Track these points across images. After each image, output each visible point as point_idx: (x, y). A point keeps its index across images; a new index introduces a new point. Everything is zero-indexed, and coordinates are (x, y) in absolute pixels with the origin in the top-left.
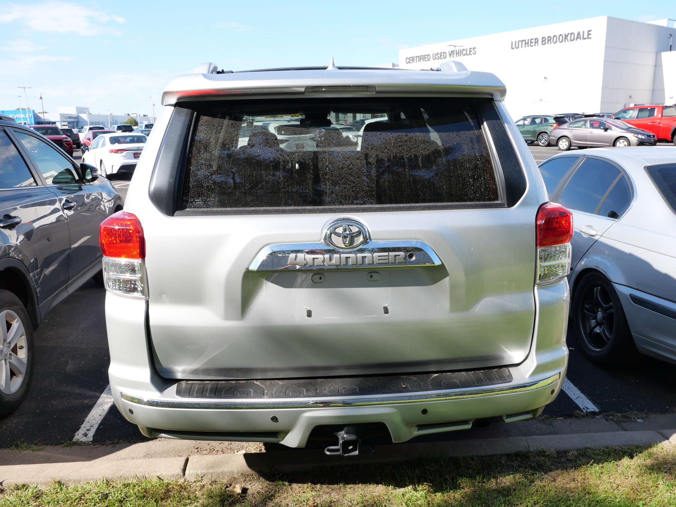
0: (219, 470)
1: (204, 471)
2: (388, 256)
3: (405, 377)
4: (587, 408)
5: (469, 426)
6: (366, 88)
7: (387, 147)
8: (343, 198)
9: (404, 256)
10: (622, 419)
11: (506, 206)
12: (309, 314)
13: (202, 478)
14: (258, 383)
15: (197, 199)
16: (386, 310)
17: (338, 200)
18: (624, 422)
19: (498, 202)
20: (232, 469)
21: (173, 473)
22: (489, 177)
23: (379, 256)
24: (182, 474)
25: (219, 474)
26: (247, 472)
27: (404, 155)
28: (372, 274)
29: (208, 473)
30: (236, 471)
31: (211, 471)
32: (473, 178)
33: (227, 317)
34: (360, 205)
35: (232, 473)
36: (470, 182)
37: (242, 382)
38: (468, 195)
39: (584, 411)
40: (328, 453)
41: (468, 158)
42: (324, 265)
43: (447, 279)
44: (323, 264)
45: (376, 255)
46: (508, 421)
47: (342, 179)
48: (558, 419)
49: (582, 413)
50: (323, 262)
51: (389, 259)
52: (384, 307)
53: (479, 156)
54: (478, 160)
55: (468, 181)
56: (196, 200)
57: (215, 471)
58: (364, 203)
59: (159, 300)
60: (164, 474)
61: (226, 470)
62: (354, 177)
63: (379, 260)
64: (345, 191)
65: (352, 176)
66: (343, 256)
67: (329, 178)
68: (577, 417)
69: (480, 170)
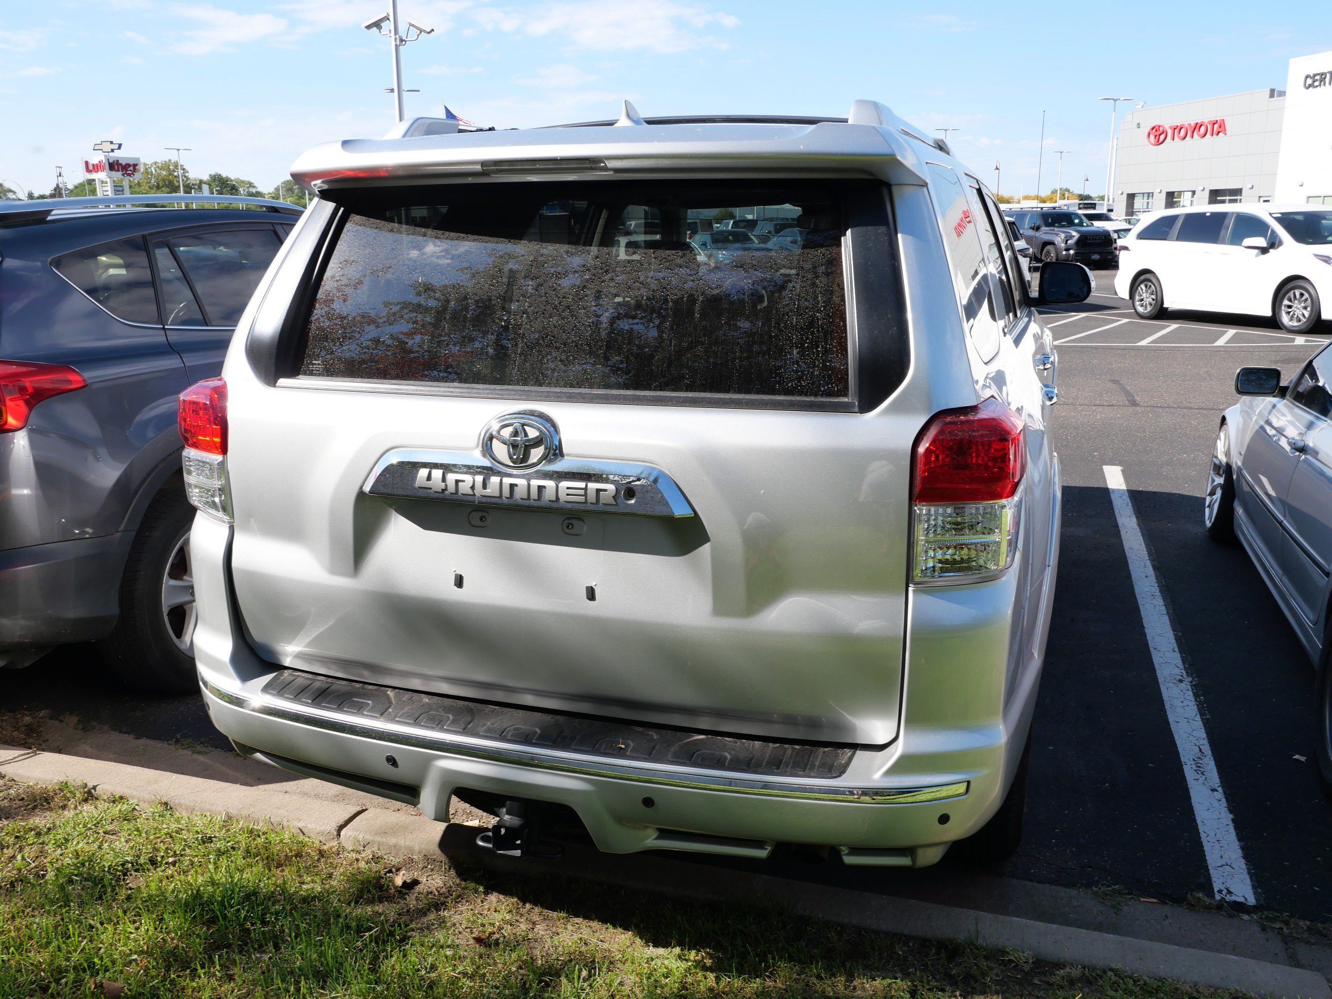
0: (392, 841)
1: (369, 837)
2: (586, 489)
3: (641, 729)
4: (1229, 892)
5: (762, 853)
6: (592, 162)
7: (639, 278)
9: (614, 493)
11: (856, 409)
12: (459, 581)
13: (364, 847)
14: (390, 693)
15: (315, 360)
16: (591, 594)
17: (532, 375)
18: (1307, 942)
19: (846, 400)
20: (412, 844)
21: (322, 828)
22: (835, 347)
23: (568, 488)
24: (335, 833)
25: (390, 847)
26: (434, 855)
27: (668, 295)
28: (573, 521)
29: (373, 841)
30: (417, 848)
31: (379, 839)
32: (799, 348)
33: (333, 571)
34: (570, 387)
35: (411, 849)
37: (371, 687)
38: (784, 382)
39: (1218, 897)
40: (481, 843)
41: (798, 305)
42: (474, 495)
43: (707, 547)
44: (472, 493)
45: (564, 484)
46: (849, 860)
47: (547, 337)
48: (1142, 899)
49: (1207, 900)
50: (473, 487)
51: (585, 495)
52: (587, 588)
53: (824, 302)
54: (819, 311)
55: (789, 352)
56: (314, 362)
57: (384, 840)
58: (578, 384)
59: (246, 528)
60: (310, 826)
61: (402, 842)
62: (569, 333)
63: (568, 495)
65: (564, 332)
66: (507, 481)
67: (524, 335)
68: (1193, 906)
69: (818, 331)
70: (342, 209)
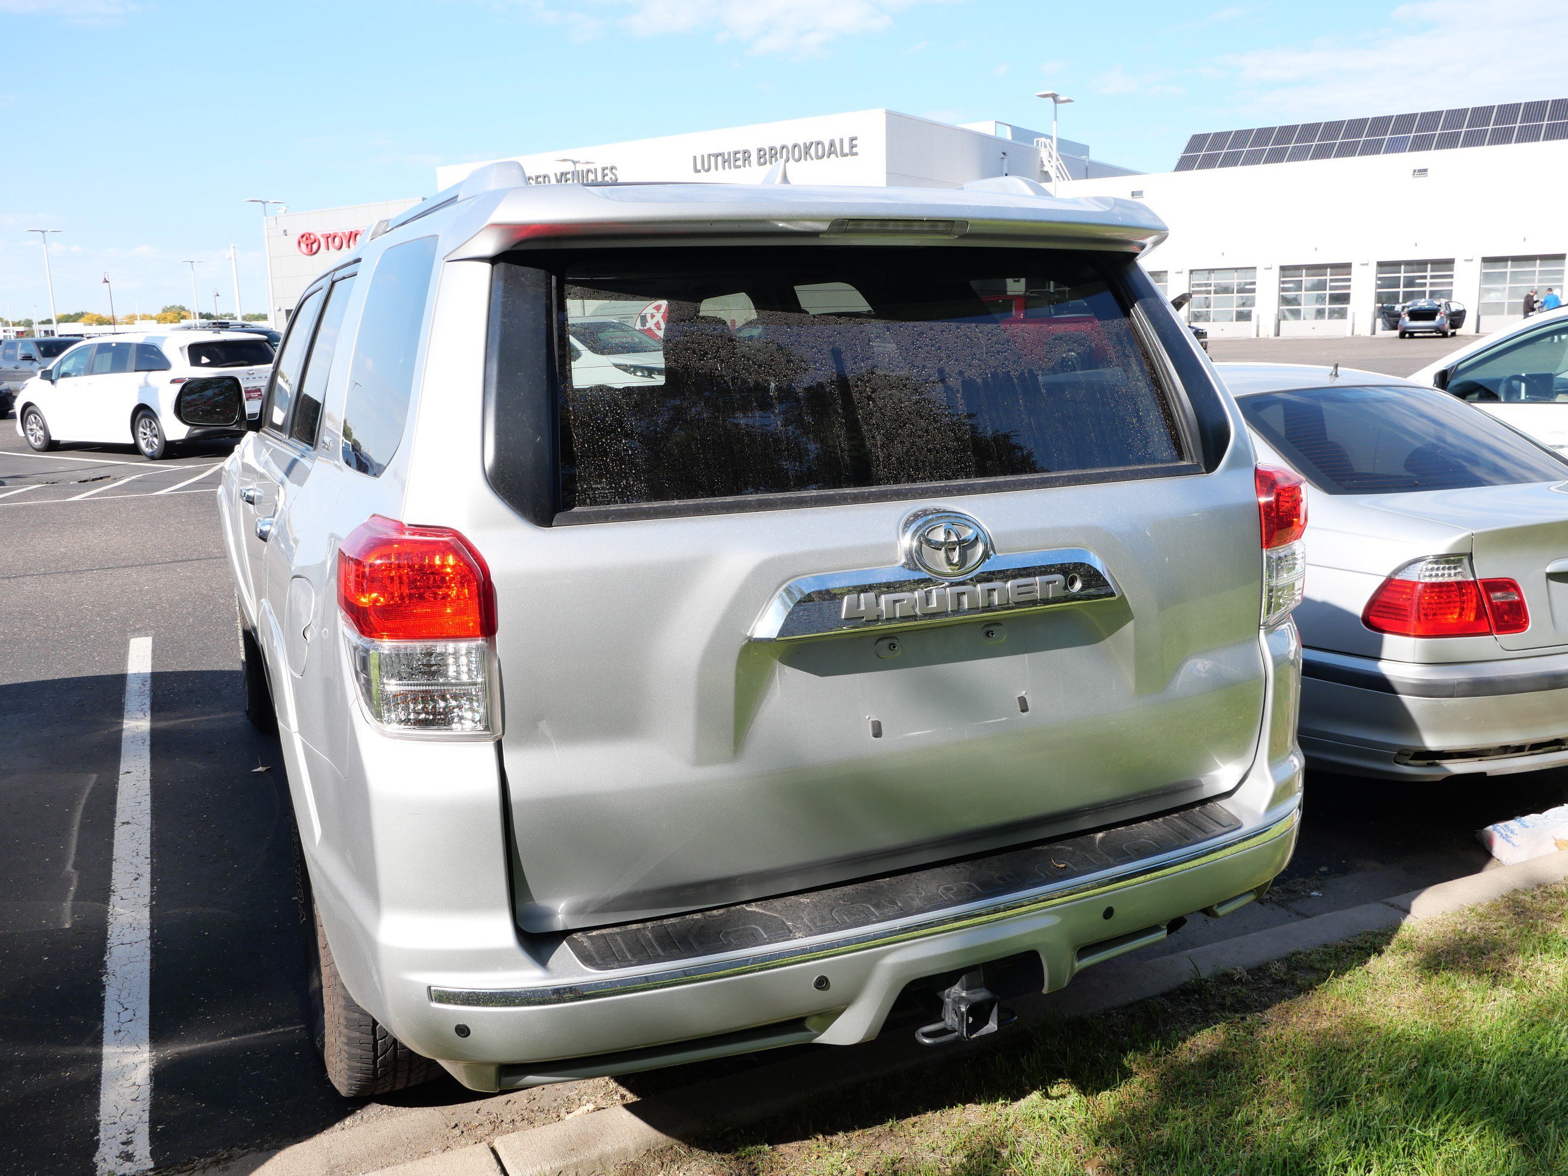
0: (594, 1153)
2: (1034, 584)
3: (1045, 848)
5: (1161, 936)
6: (950, 225)
7: (975, 354)
8: (912, 467)
9: (1061, 584)
10: (1285, 897)
11: (1204, 470)
12: (877, 730)
14: (752, 908)
15: (596, 483)
16: (1023, 705)
17: (902, 471)
18: (1292, 901)
19: (1184, 463)
20: (622, 1145)
22: (1162, 414)
23: (1017, 587)
25: (594, 1162)
26: (657, 1144)
27: (1009, 372)
28: (992, 628)
29: (567, 1166)
30: (631, 1147)
31: (575, 1160)
32: (1136, 417)
33: (702, 759)
34: (947, 479)
35: (624, 1152)
36: (1133, 424)
37: (715, 912)
38: (1135, 451)
40: (927, 1041)
42: (914, 615)
43: (1129, 627)
44: (912, 614)
45: (1011, 584)
46: (1222, 911)
47: (905, 425)
50: (912, 607)
51: (1034, 591)
52: (1019, 698)
53: (1139, 372)
54: (1138, 380)
55: (1130, 422)
56: (594, 486)
57: (582, 1157)
58: (954, 475)
59: (530, 736)
61: (609, 1149)
62: (927, 419)
63: (1017, 594)
64: (914, 452)
65: (922, 418)
67: (878, 425)
69: (1145, 400)
70: (554, 278)
